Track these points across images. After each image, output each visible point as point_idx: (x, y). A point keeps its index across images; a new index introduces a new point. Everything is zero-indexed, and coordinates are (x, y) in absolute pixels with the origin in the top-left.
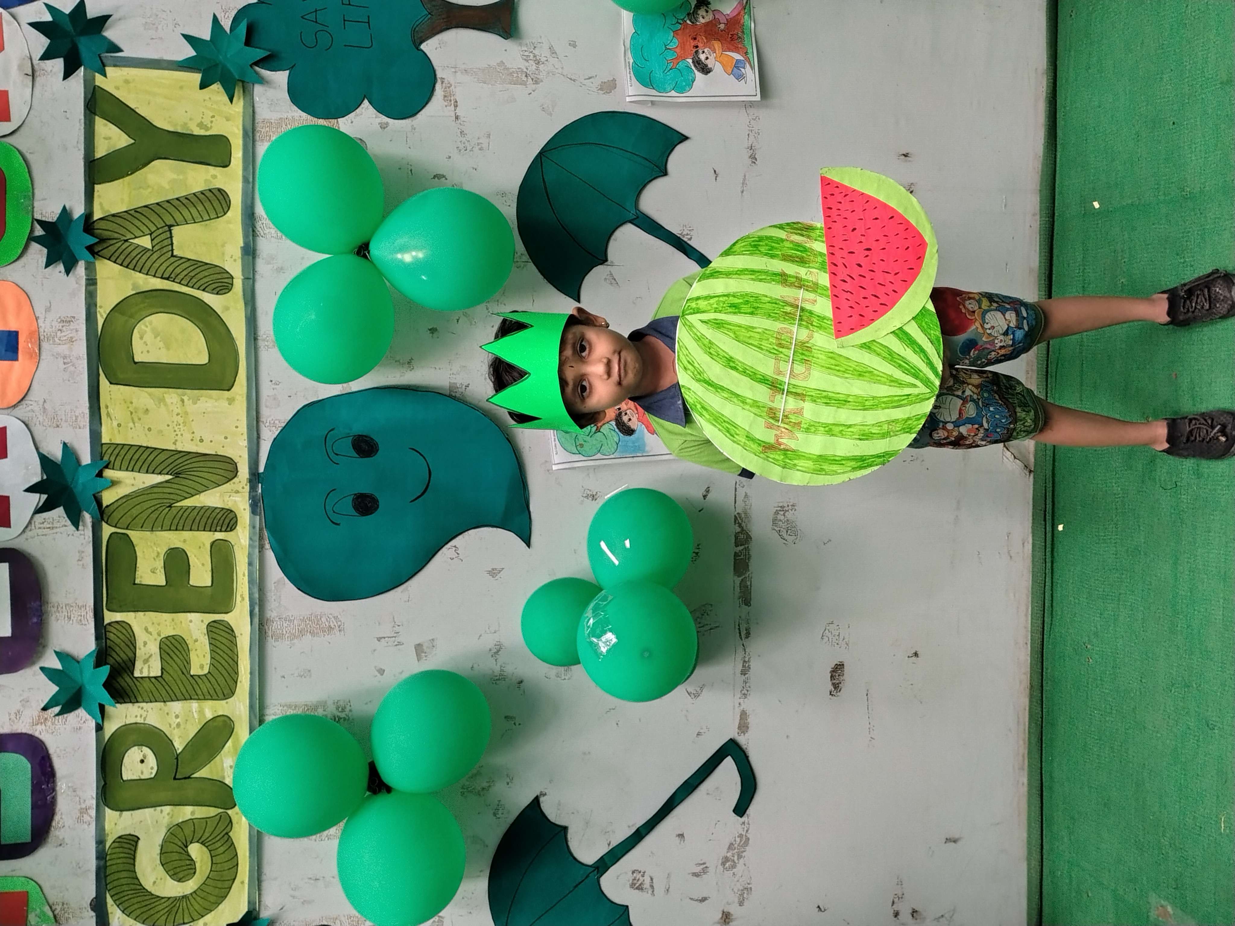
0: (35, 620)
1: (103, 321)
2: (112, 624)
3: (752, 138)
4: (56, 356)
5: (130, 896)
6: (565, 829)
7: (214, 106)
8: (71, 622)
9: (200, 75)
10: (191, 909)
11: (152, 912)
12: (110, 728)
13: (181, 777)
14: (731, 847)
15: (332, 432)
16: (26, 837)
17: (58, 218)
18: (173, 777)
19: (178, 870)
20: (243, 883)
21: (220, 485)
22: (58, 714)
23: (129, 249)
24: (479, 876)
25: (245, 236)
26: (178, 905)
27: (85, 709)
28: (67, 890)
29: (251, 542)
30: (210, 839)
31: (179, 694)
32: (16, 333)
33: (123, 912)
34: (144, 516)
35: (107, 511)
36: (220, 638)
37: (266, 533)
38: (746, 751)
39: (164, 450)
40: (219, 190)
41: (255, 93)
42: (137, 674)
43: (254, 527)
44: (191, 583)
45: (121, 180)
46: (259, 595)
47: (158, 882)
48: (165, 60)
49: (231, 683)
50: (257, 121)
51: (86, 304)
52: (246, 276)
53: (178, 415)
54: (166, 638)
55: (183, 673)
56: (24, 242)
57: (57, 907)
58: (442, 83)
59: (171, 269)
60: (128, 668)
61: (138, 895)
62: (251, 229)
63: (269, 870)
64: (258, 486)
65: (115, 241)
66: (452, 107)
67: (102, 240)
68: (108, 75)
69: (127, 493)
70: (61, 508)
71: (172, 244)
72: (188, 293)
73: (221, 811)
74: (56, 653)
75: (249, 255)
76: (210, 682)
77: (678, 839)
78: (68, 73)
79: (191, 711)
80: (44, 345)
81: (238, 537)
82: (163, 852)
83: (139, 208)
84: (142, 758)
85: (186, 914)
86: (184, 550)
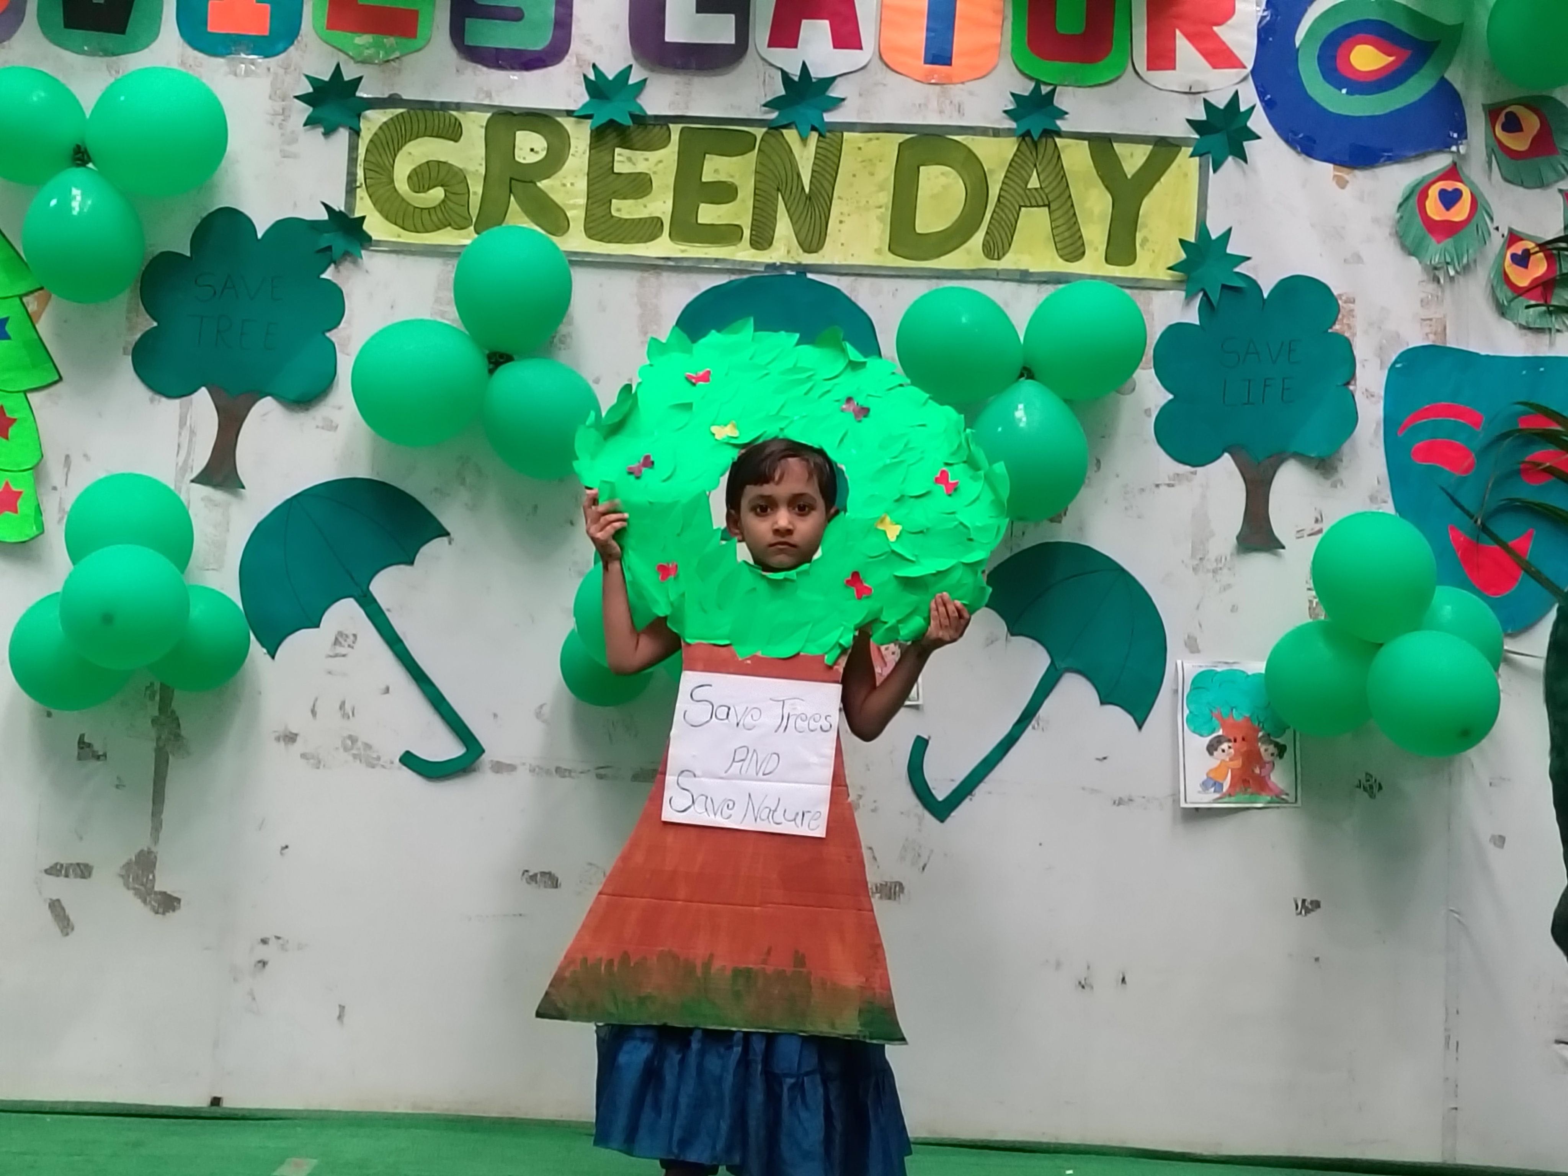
0: (679, 62)
1: (959, 140)
2: (668, 131)
3: (1143, 800)
4: (927, 98)
5: (399, 130)
6: (412, 563)
7: (1164, 253)
8: (673, 95)
9: (1193, 240)
10: (379, 186)
11: (381, 150)
12: (568, 123)
13: (512, 185)
14: (368, 746)
16: (470, 41)
17: (1057, 107)
18: (512, 176)
19: (420, 175)
20: (400, 236)
21: (796, 236)
22: (585, 76)
23: (1027, 168)
24: (373, 469)
25: (1039, 274)
26: (385, 174)
27: (589, 102)
28: (413, 74)
29: (738, 262)
30: (447, 208)
31: (594, 187)
32: (950, 64)
33: (385, 123)
34: (771, 167)
35: (777, 132)
36: (645, 228)
37: (745, 276)
38: (470, 769)
39: (834, 187)
40: (1084, 253)
41: (1177, 291)
42: (618, 150)
43: (752, 266)
44: (702, 206)
45: (1092, 165)
46: (687, 267)
47: (411, 157)
48: (1206, 211)
49: (601, 236)
50: (1151, 292)
51: (976, 126)
52: (1001, 273)
53: (867, 202)
54: (650, 179)
55: (615, 192)
56: (1035, 76)
57: (398, 64)
58: (1191, 473)
59: (1008, 204)
60: (624, 143)
61: (400, 137)
62: (1045, 280)
63: (409, 260)
64: (793, 271)
65: (1035, 156)
66: (1168, 482)
67: (1035, 144)
68: (1192, 159)
69: (794, 152)
70: (783, 93)
71: (1032, 206)
72: (985, 217)
73: (474, 220)
74: (645, 80)
75: (1021, 275)
76: (603, 216)
77: (383, 687)
78: (1194, 124)
79: (576, 198)
80: (938, 87)
81: (745, 250)
82: (439, 162)
83: (1066, 180)
84: (535, 150)
85: (373, 181)
86: (734, 199)
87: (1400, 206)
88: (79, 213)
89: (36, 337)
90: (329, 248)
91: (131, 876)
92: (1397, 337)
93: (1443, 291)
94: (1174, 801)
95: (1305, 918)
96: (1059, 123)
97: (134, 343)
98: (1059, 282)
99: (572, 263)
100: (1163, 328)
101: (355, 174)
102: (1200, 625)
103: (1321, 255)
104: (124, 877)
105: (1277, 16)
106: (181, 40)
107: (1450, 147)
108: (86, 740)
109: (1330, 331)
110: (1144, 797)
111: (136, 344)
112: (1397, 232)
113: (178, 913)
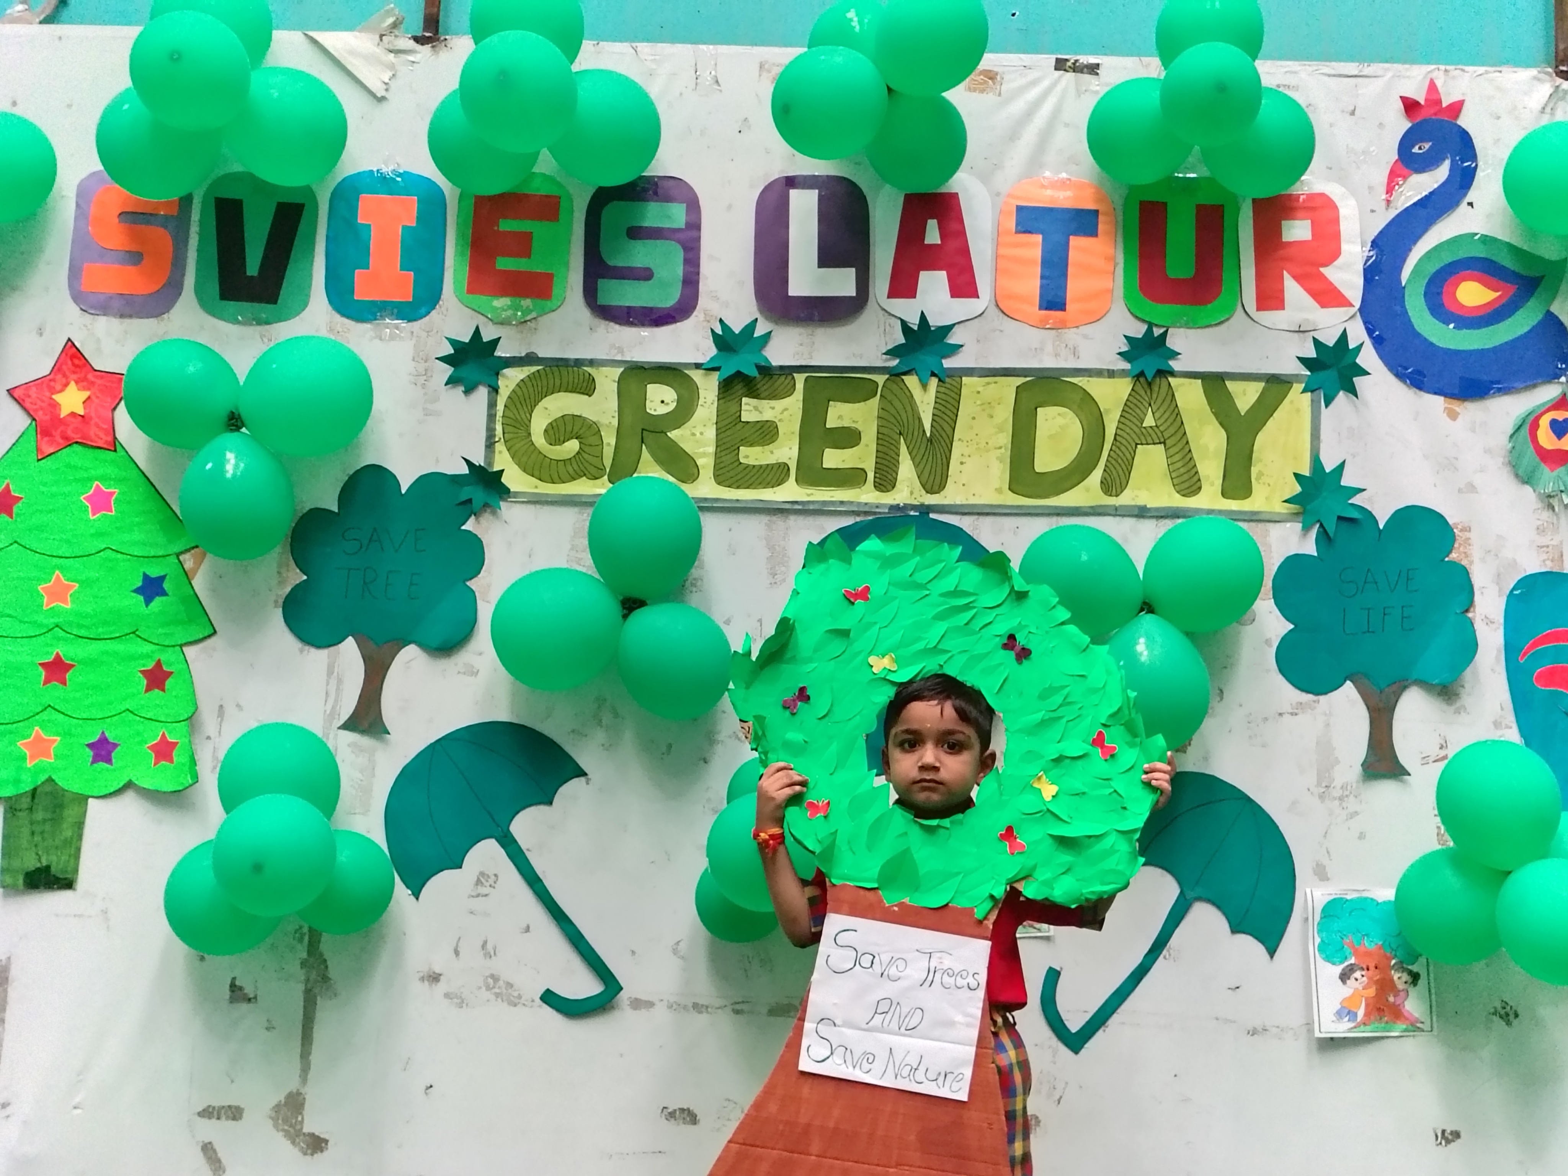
0: (802, 315)
1: (1075, 382)
2: (793, 380)
3: (1275, 1030)
4: (1042, 342)
5: (536, 388)
6: (550, 803)
7: (1278, 487)
8: (797, 346)
9: (1308, 475)
10: (518, 441)
11: (519, 406)
12: (696, 375)
13: (644, 436)
14: (510, 986)
16: (602, 300)
17: (1169, 348)
18: (644, 427)
19: (556, 429)
20: (537, 487)
21: (919, 477)
22: (712, 330)
23: (1142, 407)
24: (512, 713)
25: (1157, 510)
26: (523, 428)
27: (717, 354)
28: (549, 333)
29: (863, 504)
30: (580, 457)
31: (723, 435)
32: (1064, 310)
33: (522, 380)
34: (893, 411)
35: (898, 379)
36: (772, 473)
37: (871, 518)
39: (954, 430)
40: (1200, 488)
41: (1294, 523)
42: (744, 400)
43: (877, 507)
44: (827, 450)
45: (1206, 402)
46: (812, 510)
47: (547, 412)
48: (1319, 445)
49: (730, 482)
50: (1268, 524)
51: (1091, 368)
52: (1119, 509)
53: (987, 443)
54: (777, 427)
55: (742, 440)
56: (1147, 319)
58: (1314, 701)
59: (1125, 442)
60: (751, 393)
61: (537, 393)
62: (1163, 515)
63: (547, 509)
64: (917, 512)
65: (1149, 395)
66: (1291, 711)
67: (1150, 384)
68: (1304, 395)
69: (915, 397)
70: (904, 341)
71: (1147, 444)
72: (1102, 456)
73: (608, 470)
74: (771, 332)
75: (1139, 512)
76: (732, 463)
77: (524, 926)
78: (1304, 361)
79: (706, 446)
80: (1054, 331)
81: (869, 493)
82: (573, 415)
83: (1181, 417)
84: (666, 402)
85: (511, 436)
86: (858, 444)
87: (1511, 436)
88: (234, 475)
89: (192, 592)
90: (470, 501)
91: (280, 1118)
92: (1514, 564)
93: (1558, 519)
94: (1308, 1030)
95: (1445, 1148)
96: (1171, 363)
97: (284, 597)
98: (1178, 517)
99: (701, 509)
100: (1282, 560)
101: (495, 429)
102: (1328, 852)
103: (1435, 486)
104: (275, 1120)
105: (1382, 256)
106: (330, 308)
107: (1559, 379)
108: (237, 983)
109: (1447, 559)
110: (1278, 1027)
111: (286, 598)
112: (1510, 463)
113: (325, 1153)
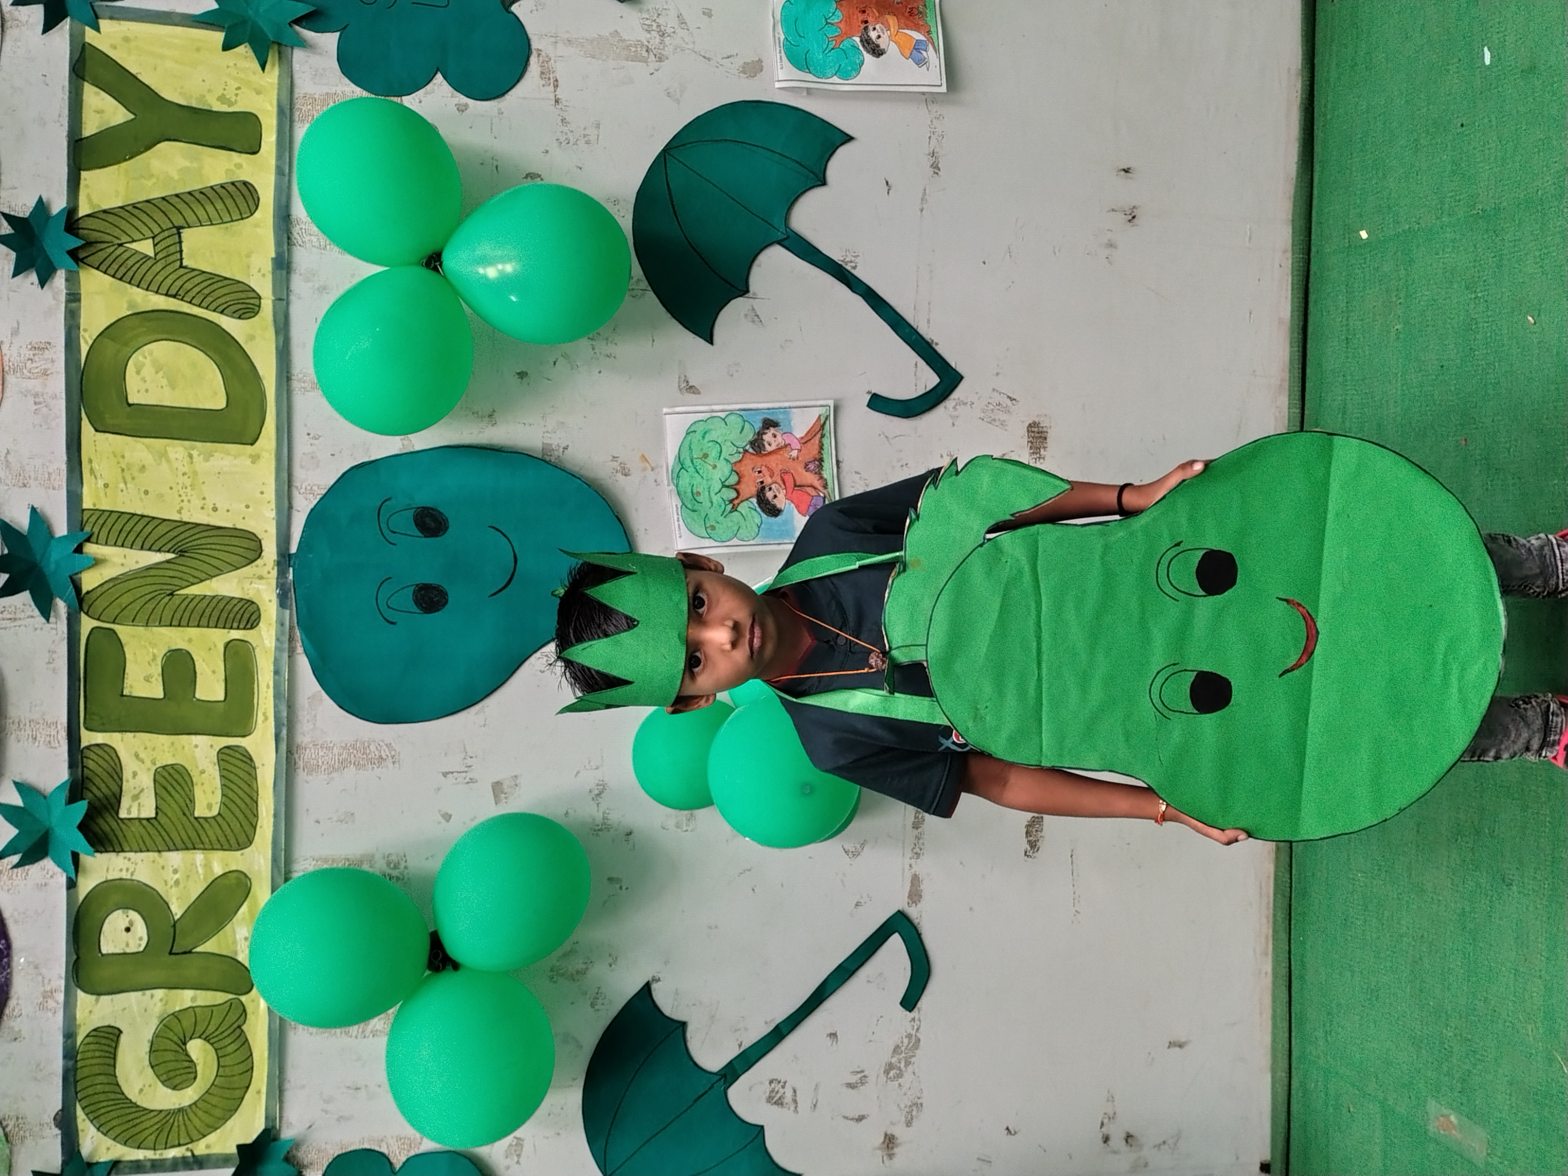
1: (88, 348)
2: (92, 748)
3: (933, 140)
4: (25, 394)
5: (110, 1109)
6: (683, 1025)
7: (242, 76)
8: (37, 744)
9: (223, 33)
10: (190, 1128)
11: (137, 1128)
12: (85, 886)
13: (180, 951)
14: (896, 1050)
15: (387, 503)
17: (31, 213)
18: (168, 950)
19: (172, 1074)
20: (259, 1092)
21: (238, 568)
22: (17, 866)
23: (125, 256)
24: (572, 1086)
25: (278, 244)
26: (171, 1121)
27: (53, 859)
28: (24, 1100)
29: (278, 644)
30: (215, 1035)
31: (178, 842)
33: (98, 1129)
34: (137, 605)
35: (87, 598)
36: (234, 769)
37: (298, 633)
38: (918, 927)
39: (165, 520)
40: (245, 183)
41: (294, 60)
42: (123, 814)
43: (282, 625)
44: (198, 695)
45: (116, 167)
46: (288, 713)
47: (146, 1089)
48: (177, 13)
49: (248, 828)
50: (296, 96)
51: (65, 325)
52: (279, 297)
53: (184, 474)
54: (164, 767)
55: (184, 814)
57: (9, 1122)
58: (539, 55)
59: (178, 283)
60: (113, 808)
61: (118, 1107)
62: (285, 235)
63: (293, 1076)
64: (289, 571)
65: (106, 245)
66: (551, 88)
67: (89, 244)
68: (102, 30)
69: (114, 575)
70: (27, 593)
71: (181, 251)
72: (200, 315)
73: (232, 996)
74: (16, 783)
75: (282, 269)
76: (220, 826)
77: (829, 1040)
78: (50, 23)
79: (194, 864)
80: (7, 377)
81: (261, 636)
82: (153, 1050)
83: (139, 203)
84: (127, 925)
85: (183, 1133)
86: (188, 653)
94: (935, 101)
98: (288, 216)
100: (346, 80)
101: (175, 1159)
102: (728, 57)
110: (929, 138)
